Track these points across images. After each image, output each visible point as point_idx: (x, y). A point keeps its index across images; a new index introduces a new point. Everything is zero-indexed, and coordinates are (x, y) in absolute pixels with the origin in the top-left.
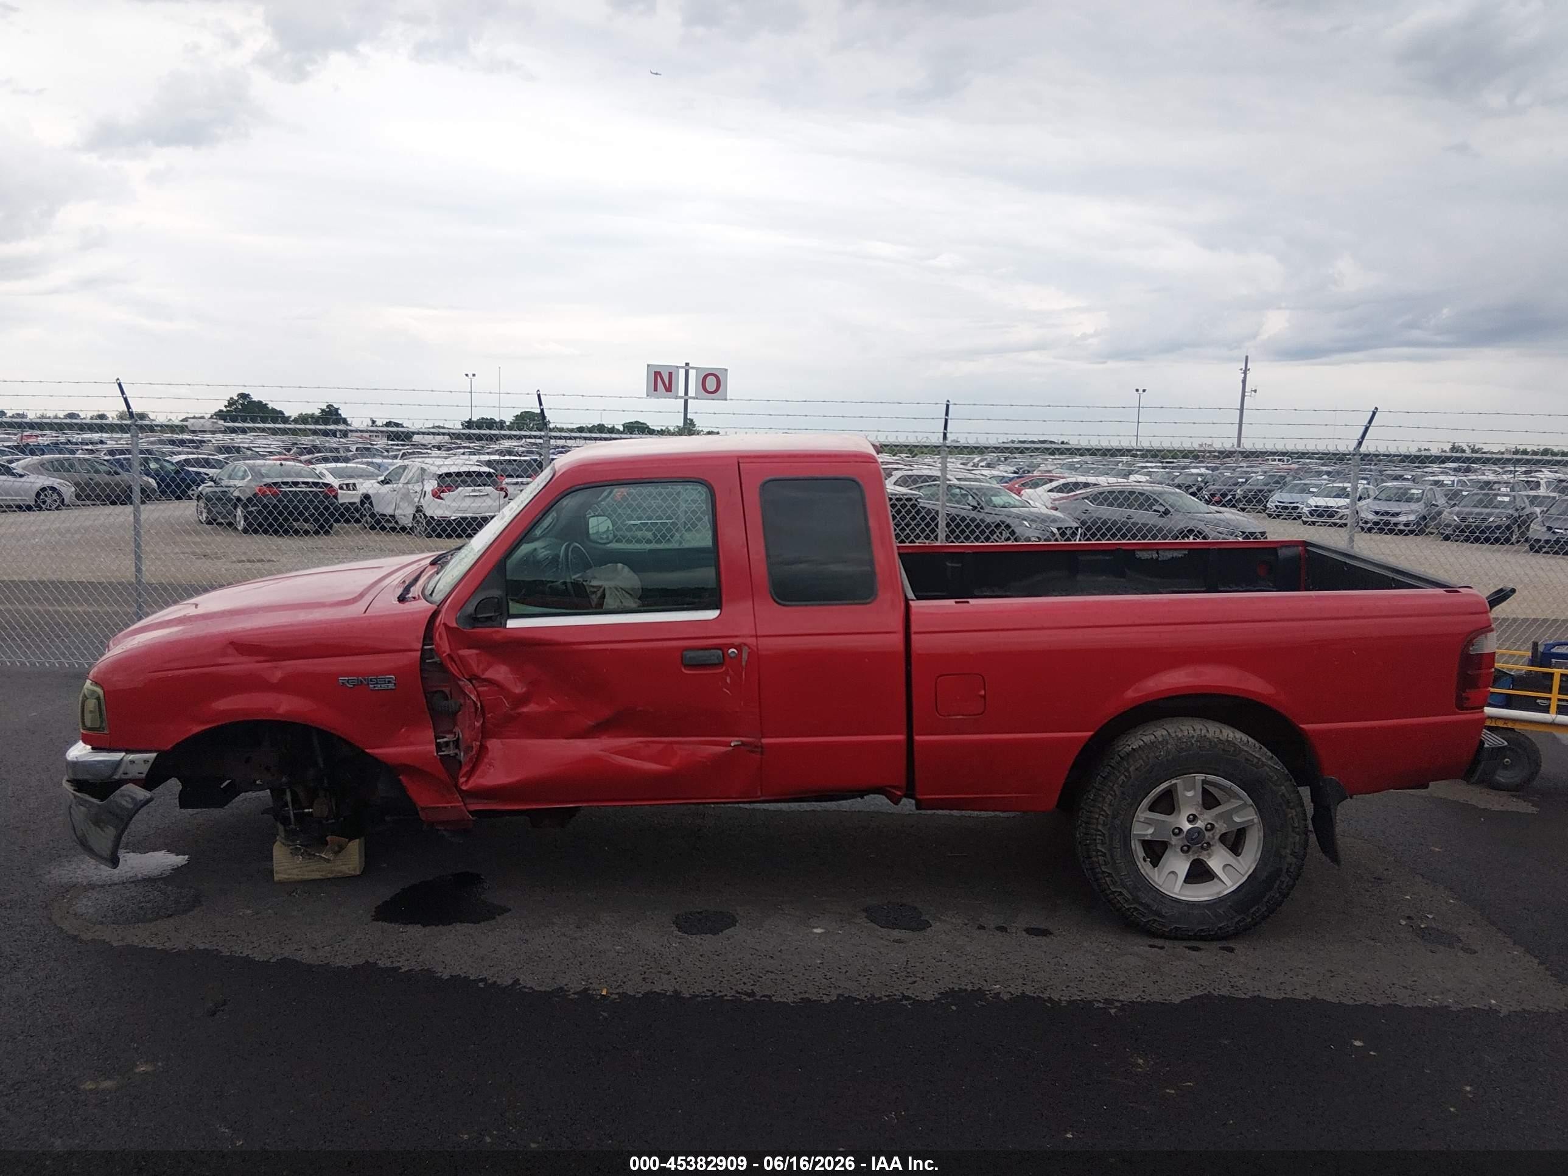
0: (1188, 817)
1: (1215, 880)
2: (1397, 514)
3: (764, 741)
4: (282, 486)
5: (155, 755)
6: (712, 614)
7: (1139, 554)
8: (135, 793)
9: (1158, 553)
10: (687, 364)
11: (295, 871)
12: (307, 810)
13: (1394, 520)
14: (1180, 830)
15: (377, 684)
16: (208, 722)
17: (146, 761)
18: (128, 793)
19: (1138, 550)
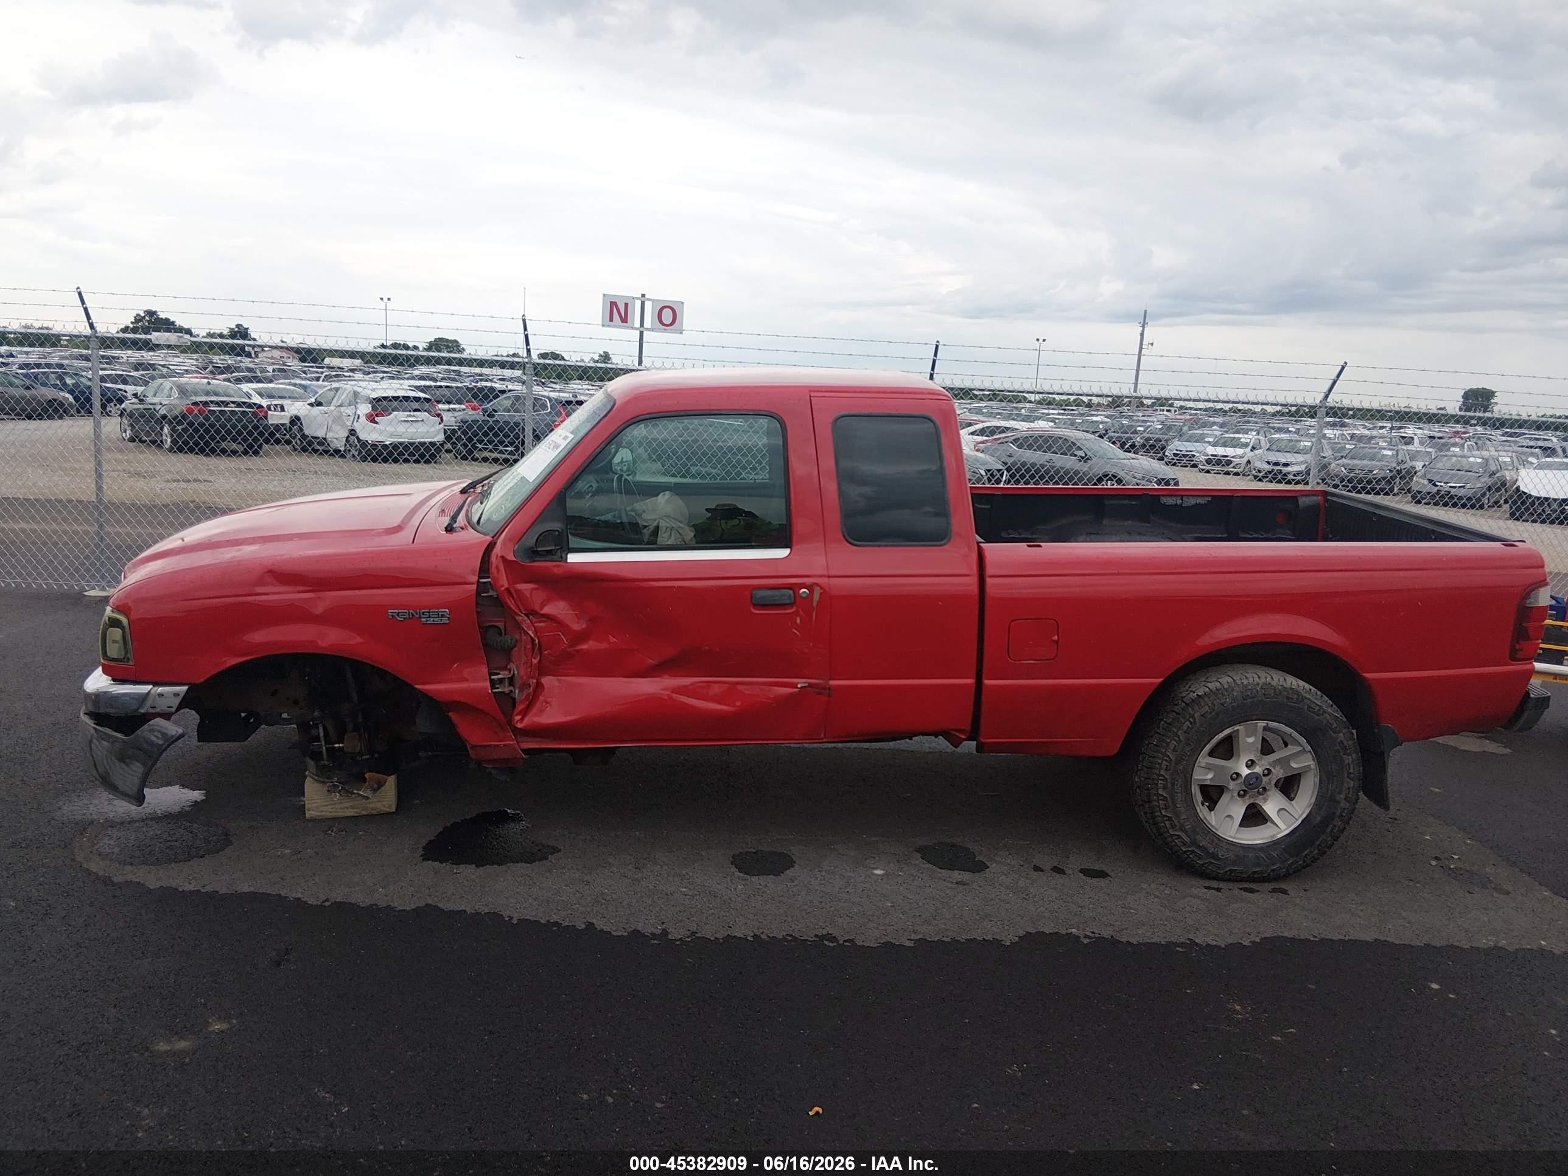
0: (1247, 763)
1: (1269, 823)
2: (1286, 465)
3: (832, 683)
4: (211, 405)
5: (186, 688)
6: (782, 553)
7: (1164, 500)
8: (166, 729)
9: (1182, 500)
10: (643, 296)
11: (329, 808)
12: (337, 745)
13: (1285, 470)
14: (1238, 775)
15: (429, 617)
16: (242, 656)
17: (176, 695)
18: (158, 728)
19: (1163, 495)
